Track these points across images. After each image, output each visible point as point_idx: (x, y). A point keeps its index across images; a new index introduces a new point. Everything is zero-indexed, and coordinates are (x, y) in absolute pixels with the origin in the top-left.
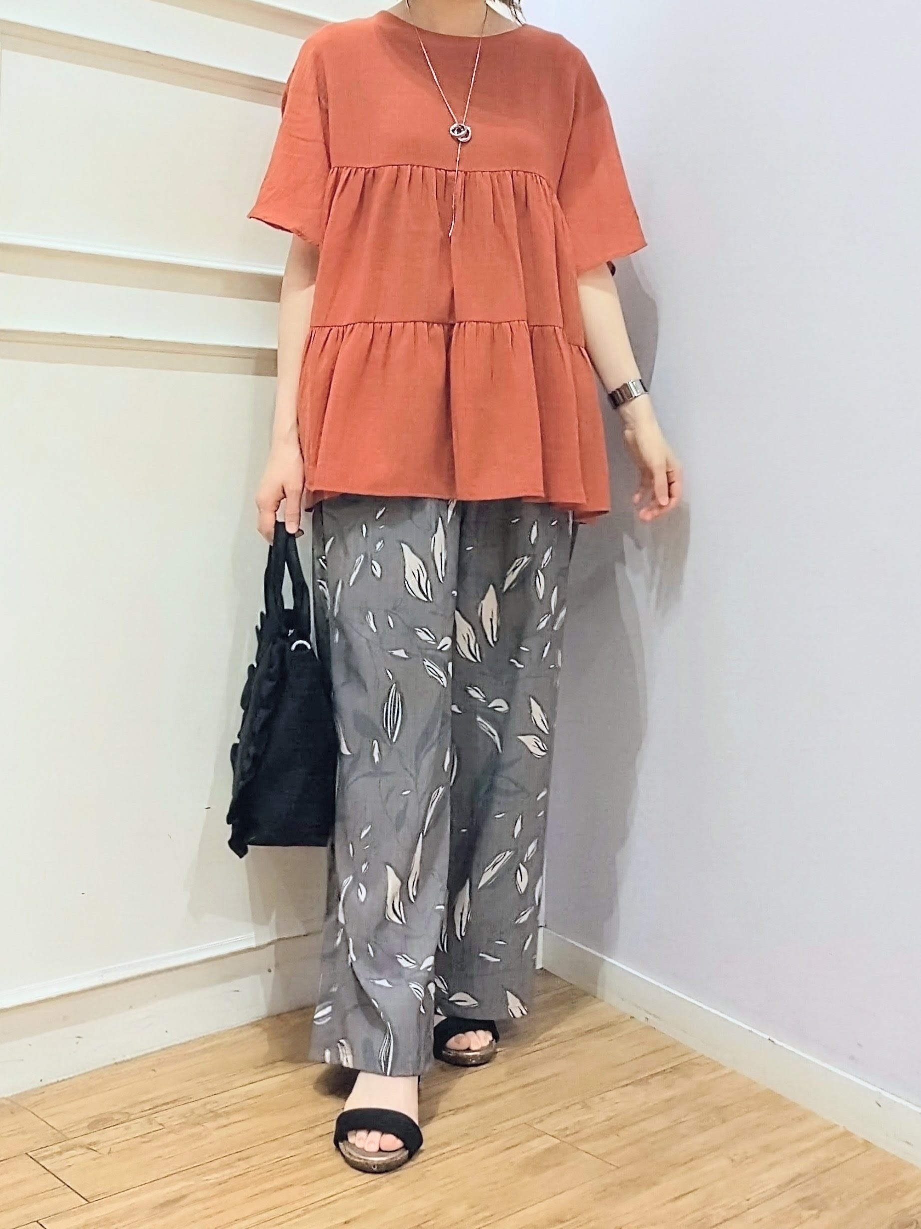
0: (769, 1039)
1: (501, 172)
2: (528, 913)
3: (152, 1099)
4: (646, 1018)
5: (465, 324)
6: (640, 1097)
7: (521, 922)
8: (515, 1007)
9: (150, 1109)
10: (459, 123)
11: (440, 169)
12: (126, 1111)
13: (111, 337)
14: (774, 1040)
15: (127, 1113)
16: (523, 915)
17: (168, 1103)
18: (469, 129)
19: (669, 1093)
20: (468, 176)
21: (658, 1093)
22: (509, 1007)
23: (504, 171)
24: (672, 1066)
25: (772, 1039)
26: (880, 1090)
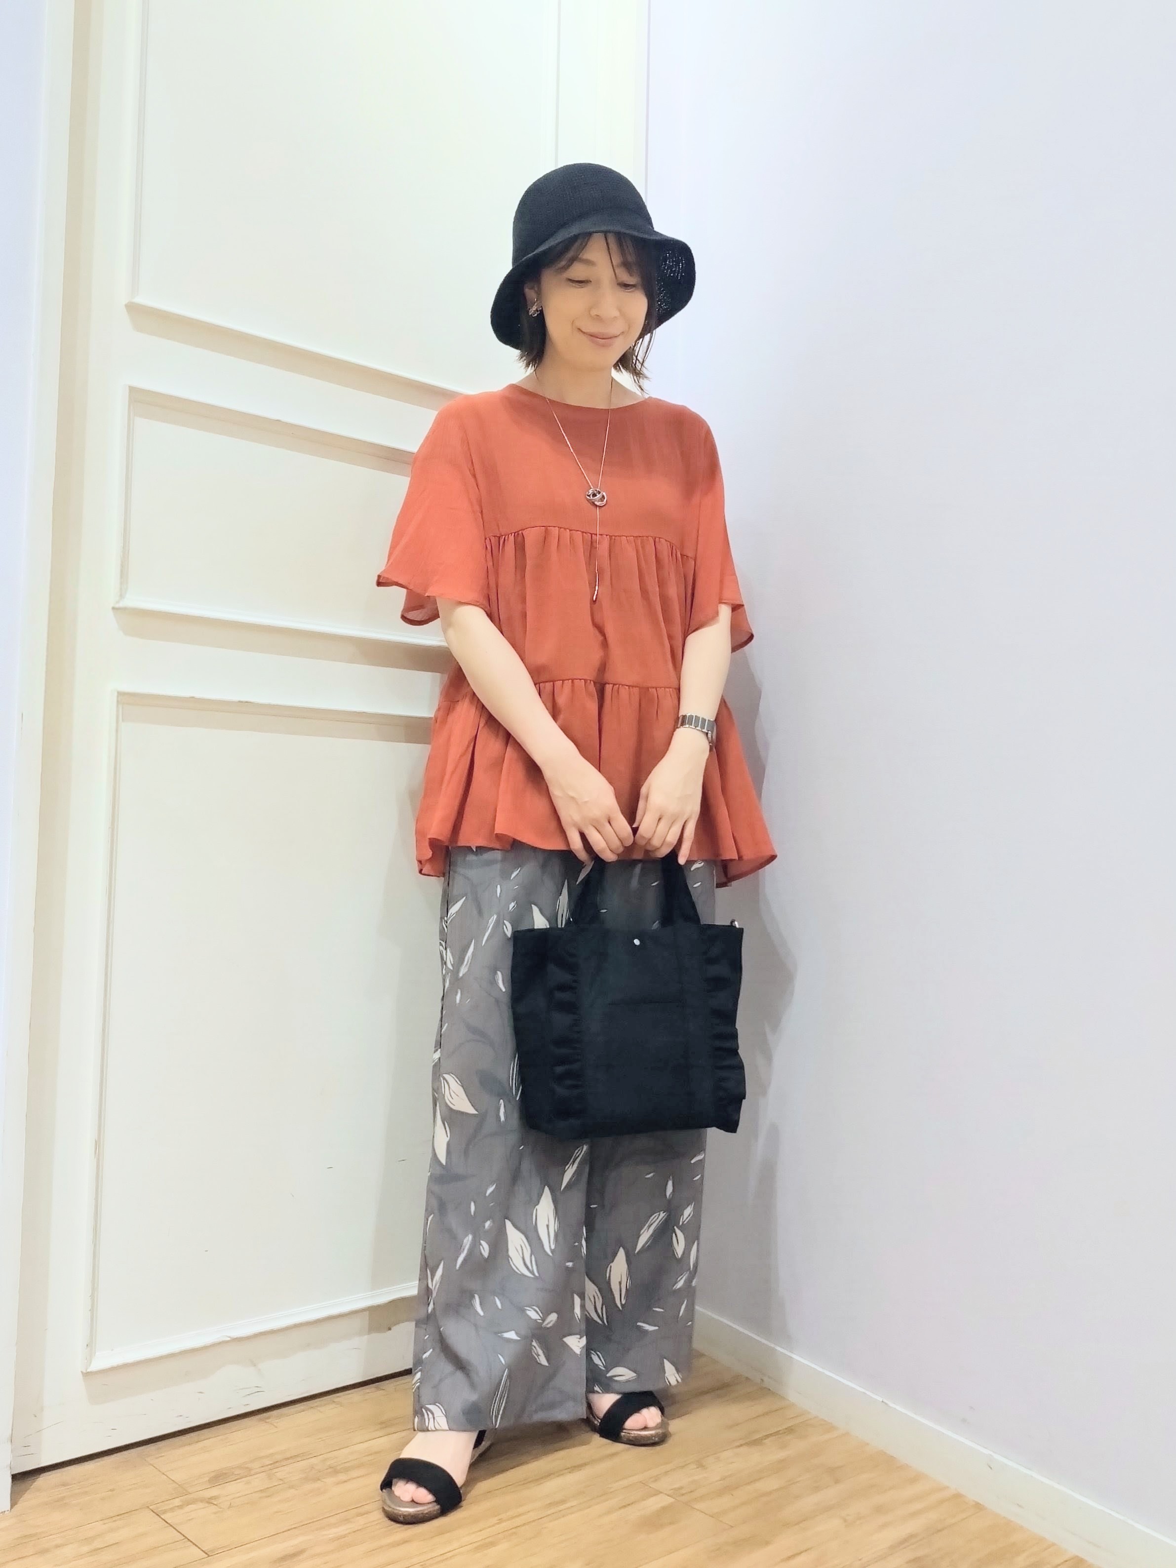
0: (882, 1402)
1: (645, 538)
2: (684, 1278)
3: (272, 1455)
4: (761, 1380)
5: (619, 686)
6: (756, 1458)
7: (678, 1287)
8: (672, 1376)
9: (271, 1464)
10: (594, 488)
11: (586, 533)
12: (246, 1466)
13: (239, 702)
14: (887, 1402)
15: (247, 1468)
16: (679, 1281)
17: (288, 1459)
18: (604, 494)
19: (782, 1454)
20: (613, 540)
21: (770, 1454)
22: (666, 1375)
23: (647, 537)
24: (787, 1427)
25: (885, 1401)
26: (991, 1453)
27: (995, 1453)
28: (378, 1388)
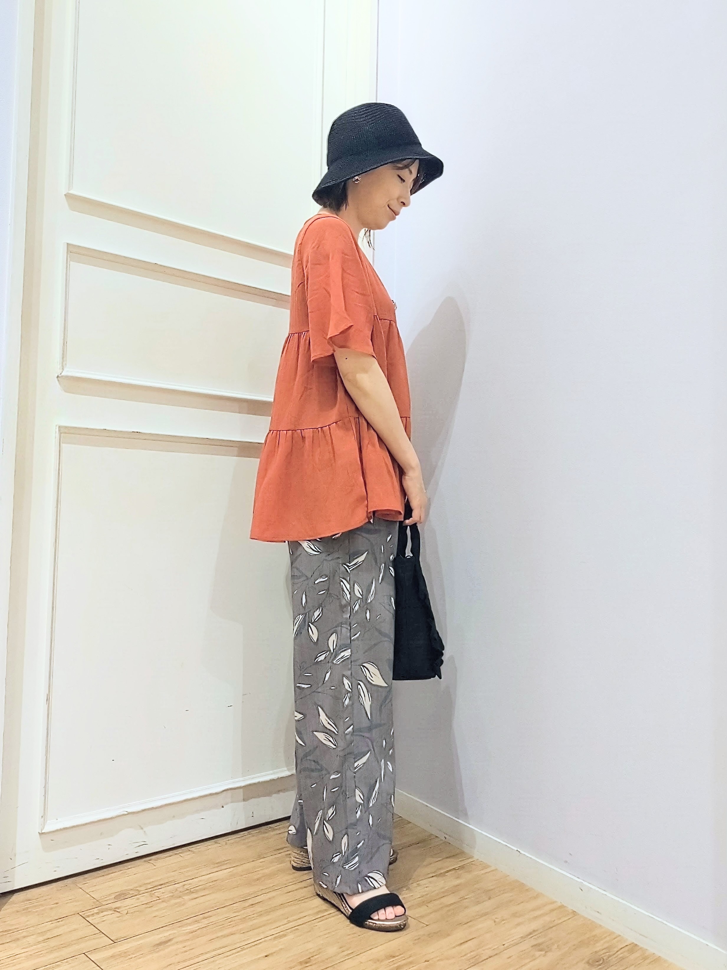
3: (153, 882)
6: (440, 884)
9: (151, 888)
12: (137, 889)
13: (133, 432)
14: (520, 851)
17: (162, 884)
21: (451, 882)
24: (460, 866)
25: (518, 850)
26: (582, 881)
27: (585, 881)
28: (216, 843)
